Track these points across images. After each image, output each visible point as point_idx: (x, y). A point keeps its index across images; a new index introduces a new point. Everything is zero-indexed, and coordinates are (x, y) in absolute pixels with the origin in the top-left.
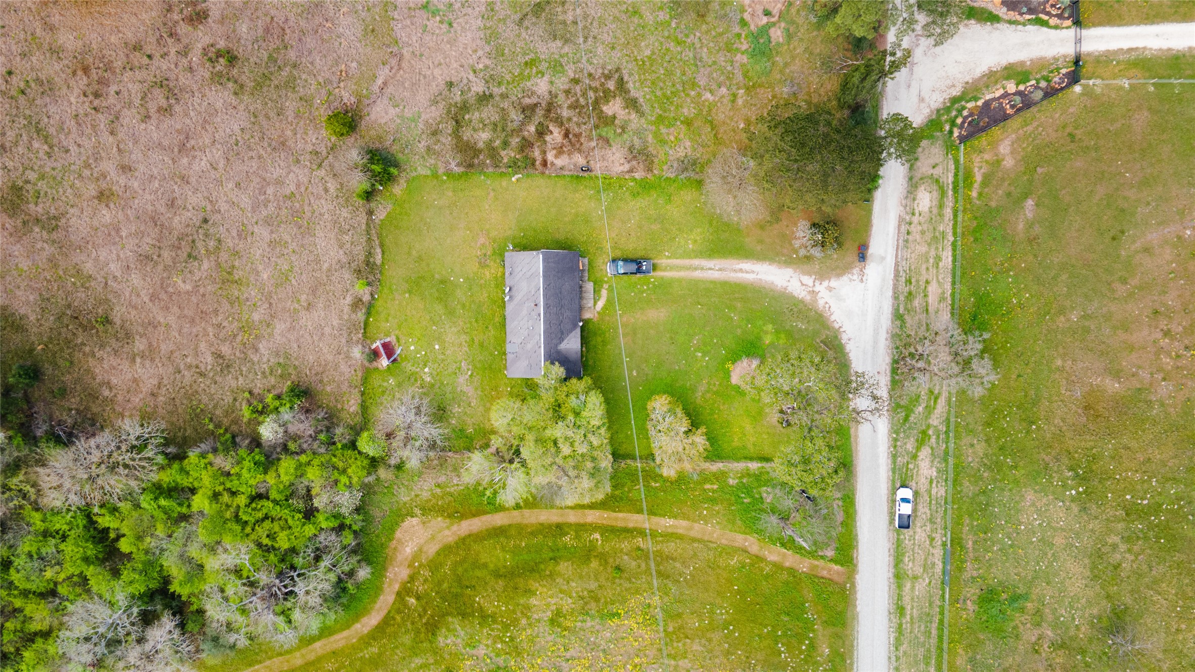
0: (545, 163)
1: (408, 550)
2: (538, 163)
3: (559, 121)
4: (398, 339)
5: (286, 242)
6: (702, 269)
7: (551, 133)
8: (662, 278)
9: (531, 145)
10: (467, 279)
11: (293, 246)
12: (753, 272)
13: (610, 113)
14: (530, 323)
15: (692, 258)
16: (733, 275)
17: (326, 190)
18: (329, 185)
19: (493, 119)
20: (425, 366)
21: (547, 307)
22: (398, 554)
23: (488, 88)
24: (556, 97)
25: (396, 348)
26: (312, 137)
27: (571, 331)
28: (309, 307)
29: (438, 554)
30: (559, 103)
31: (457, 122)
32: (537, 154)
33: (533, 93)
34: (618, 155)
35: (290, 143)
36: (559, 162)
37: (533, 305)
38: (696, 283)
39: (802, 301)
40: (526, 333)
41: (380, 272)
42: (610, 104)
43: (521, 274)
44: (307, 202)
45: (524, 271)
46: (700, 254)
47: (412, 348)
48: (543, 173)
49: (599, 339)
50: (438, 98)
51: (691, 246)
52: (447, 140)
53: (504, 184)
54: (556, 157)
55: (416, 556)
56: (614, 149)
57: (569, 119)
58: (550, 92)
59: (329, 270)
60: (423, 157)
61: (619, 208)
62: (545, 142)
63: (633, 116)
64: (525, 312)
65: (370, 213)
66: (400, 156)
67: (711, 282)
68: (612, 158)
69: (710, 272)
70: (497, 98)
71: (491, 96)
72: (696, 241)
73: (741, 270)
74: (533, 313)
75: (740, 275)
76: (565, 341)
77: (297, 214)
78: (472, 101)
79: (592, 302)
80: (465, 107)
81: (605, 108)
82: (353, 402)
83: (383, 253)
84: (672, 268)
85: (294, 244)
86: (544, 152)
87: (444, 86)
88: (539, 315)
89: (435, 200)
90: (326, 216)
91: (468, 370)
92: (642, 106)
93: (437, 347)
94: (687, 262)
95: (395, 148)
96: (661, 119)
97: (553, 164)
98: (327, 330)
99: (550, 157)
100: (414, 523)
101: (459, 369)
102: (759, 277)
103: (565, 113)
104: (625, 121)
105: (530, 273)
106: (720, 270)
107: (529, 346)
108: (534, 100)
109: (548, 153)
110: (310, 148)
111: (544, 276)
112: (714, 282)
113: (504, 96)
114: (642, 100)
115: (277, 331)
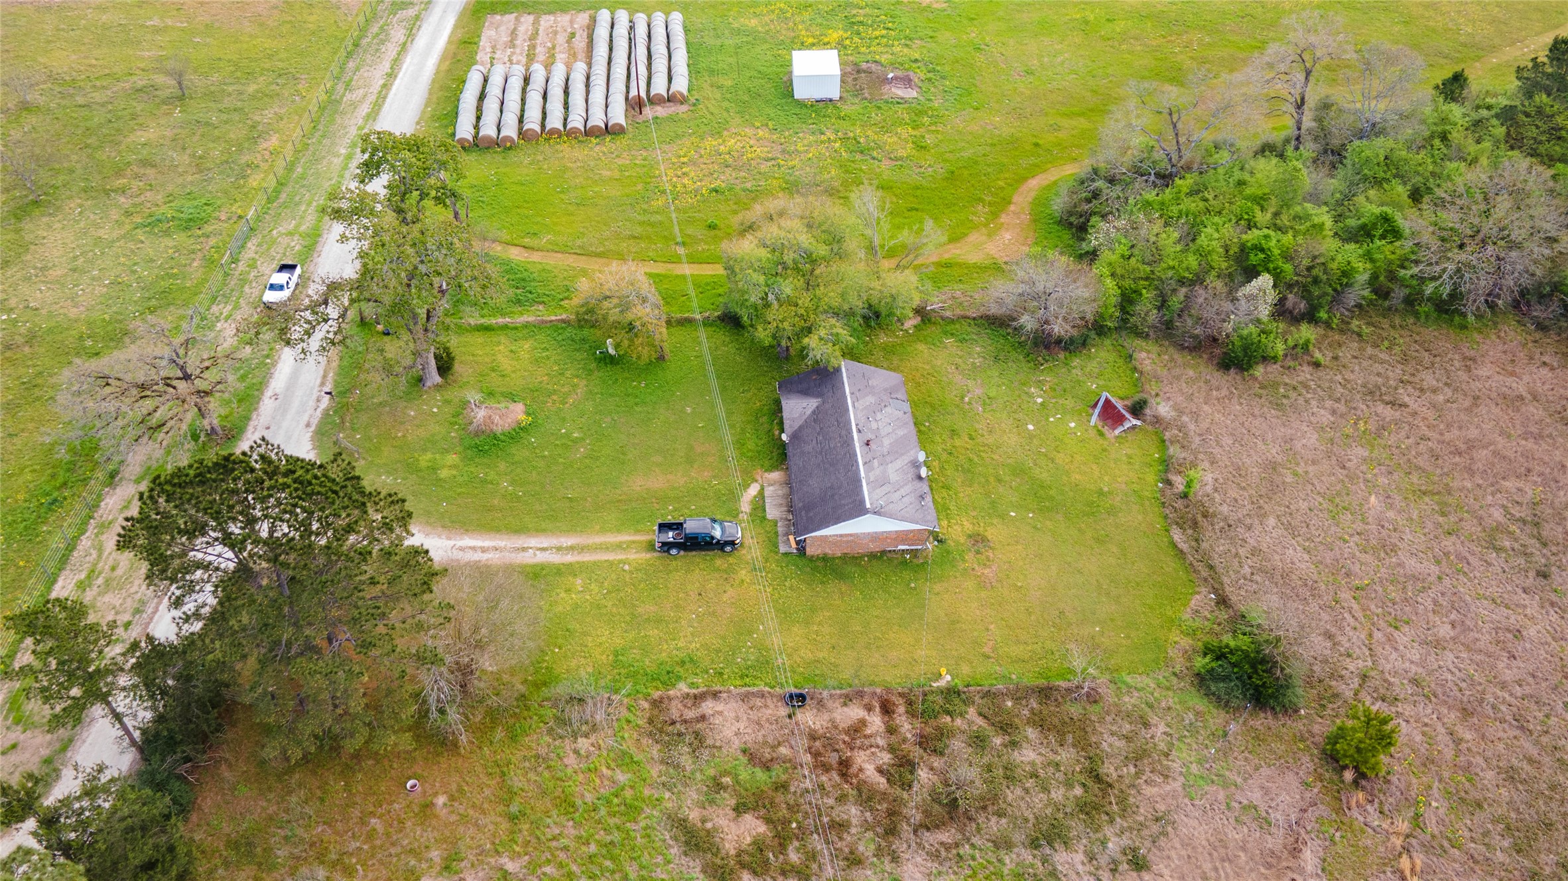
0: (887, 709)
1: (1007, 237)
2: (901, 709)
3: (866, 796)
4: (1101, 434)
6: (559, 549)
7: (880, 771)
8: (637, 532)
9: (923, 741)
10: (1003, 516)
12: (465, 548)
13: (748, 818)
14: (874, 425)
15: (578, 563)
16: (502, 544)
19: (1019, 791)
20: (1043, 406)
21: (848, 442)
23: (1044, 861)
24: (879, 848)
25: (1100, 424)
27: (801, 428)
29: (966, 235)
30: (870, 834)
31: (1098, 778)
32: (907, 727)
33: (935, 856)
34: (728, 732)
35: (1452, 717)
36: (855, 712)
37: (874, 446)
38: (571, 530)
40: (879, 415)
41: (1166, 517)
42: (748, 840)
43: (903, 492)
44: (1359, 615)
45: (897, 495)
46: (559, 571)
47: (1073, 425)
48: (888, 690)
49: (751, 445)
50: (1155, 828)
51: (579, 581)
52: (1110, 743)
53: (965, 669)
54: (863, 723)
55: (996, 232)
56: (737, 743)
57: (842, 799)
58: (895, 859)
59: (1262, 517)
60: (1151, 706)
61: (724, 638)
62: (891, 749)
63: (694, 815)
64: (886, 441)
65: (1223, 603)
66: (1199, 702)
67: (544, 531)
68: (742, 725)
69: (545, 545)
70: (1018, 837)
71: (1034, 844)
72: (568, 591)
74: (872, 435)
76: (809, 412)
78: (1076, 826)
79: (767, 493)
80: (1088, 810)
81: (762, 828)
83: (1175, 546)
84: (619, 547)
86: (891, 730)
87: (1150, 857)
88: (860, 431)
89: (1102, 634)
91: (970, 403)
92: (675, 838)
93: (1031, 427)
94: (587, 558)
95: (1216, 718)
96: (631, 810)
97: (869, 708)
99: (876, 722)
101: (984, 404)
102: (452, 543)
103: (853, 812)
104: (712, 802)
105: (886, 489)
106: (524, 549)
107: (871, 399)
108: (933, 838)
109: (882, 728)
111: (860, 481)
112: (540, 531)
113: (1002, 844)
114: (674, 851)
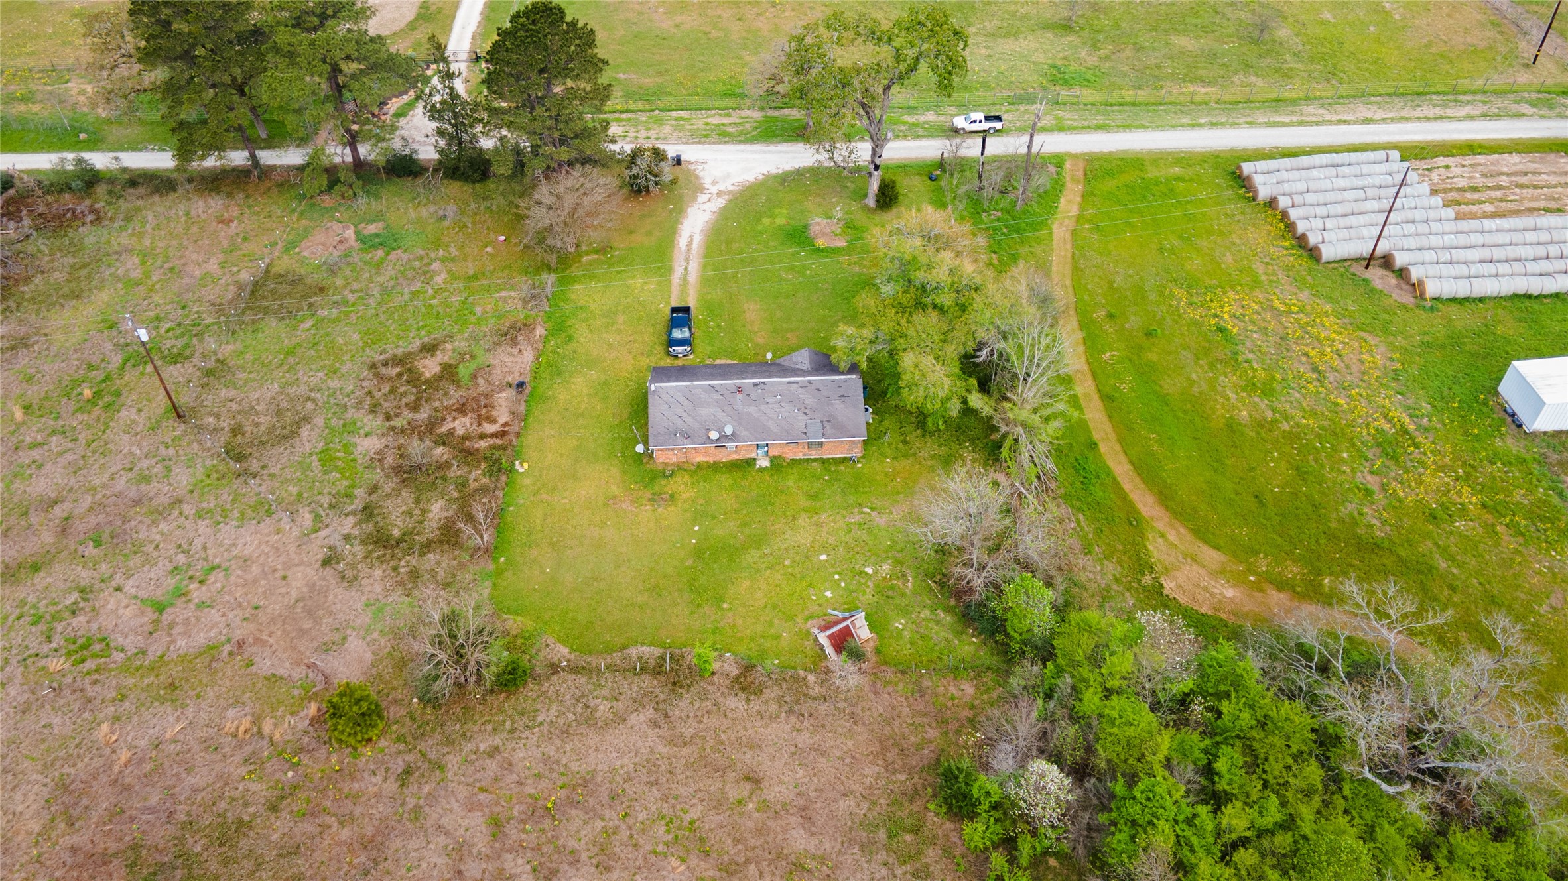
0: (502, 434)
1: (1230, 593)
2: (498, 443)
3: (436, 421)
5: (604, 830)
7: (452, 429)
10: (695, 521)
11: (612, 816)
12: (691, 237)
13: (437, 369)
14: (770, 399)
16: (694, 252)
17: (494, 752)
18: (482, 747)
20: (861, 573)
21: (741, 373)
22: (1246, 609)
24: (393, 427)
26: (372, 783)
28: (754, 780)
29: (1217, 548)
30: (404, 423)
32: (483, 445)
33: (379, 454)
34: (504, 357)
36: (503, 417)
37: (739, 396)
39: (730, 201)
40: (788, 406)
42: (422, 370)
43: (686, 418)
45: (680, 412)
47: (829, 594)
48: (518, 434)
50: (349, 577)
53: (527, 481)
54: (493, 422)
55: (1237, 580)
57: (435, 410)
59: (671, 742)
62: (466, 436)
63: (448, 346)
64: (752, 409)
65: (555, 669)
71: (366, 506)
73: (689, 246)
74: (753, 396)
75: (695, 245)
76: (797, 366)
77: (539, 811)
78: (368, 530)
80: (377, 538)
81: (428, 375)
82: (953, 690)
84: (683, 294)
85: (608, 813)
86: (482, 436)
87: (329, 570)
88: (756, 385)
89: (543, 572)
90: (551, 751)
91: (861, 513)
92: (435, 339)
93: (823, 557)
98: (804, 739)
100: (1172, 585)
101: (860, 525)
103: (424, 415)
104: (454, 354)
105: (686, 403)
107: (810, 400)
108: (390, 453)
109: (484, 432)
110: (391, 786)
114: (426, 339)
115: (812, 845)
